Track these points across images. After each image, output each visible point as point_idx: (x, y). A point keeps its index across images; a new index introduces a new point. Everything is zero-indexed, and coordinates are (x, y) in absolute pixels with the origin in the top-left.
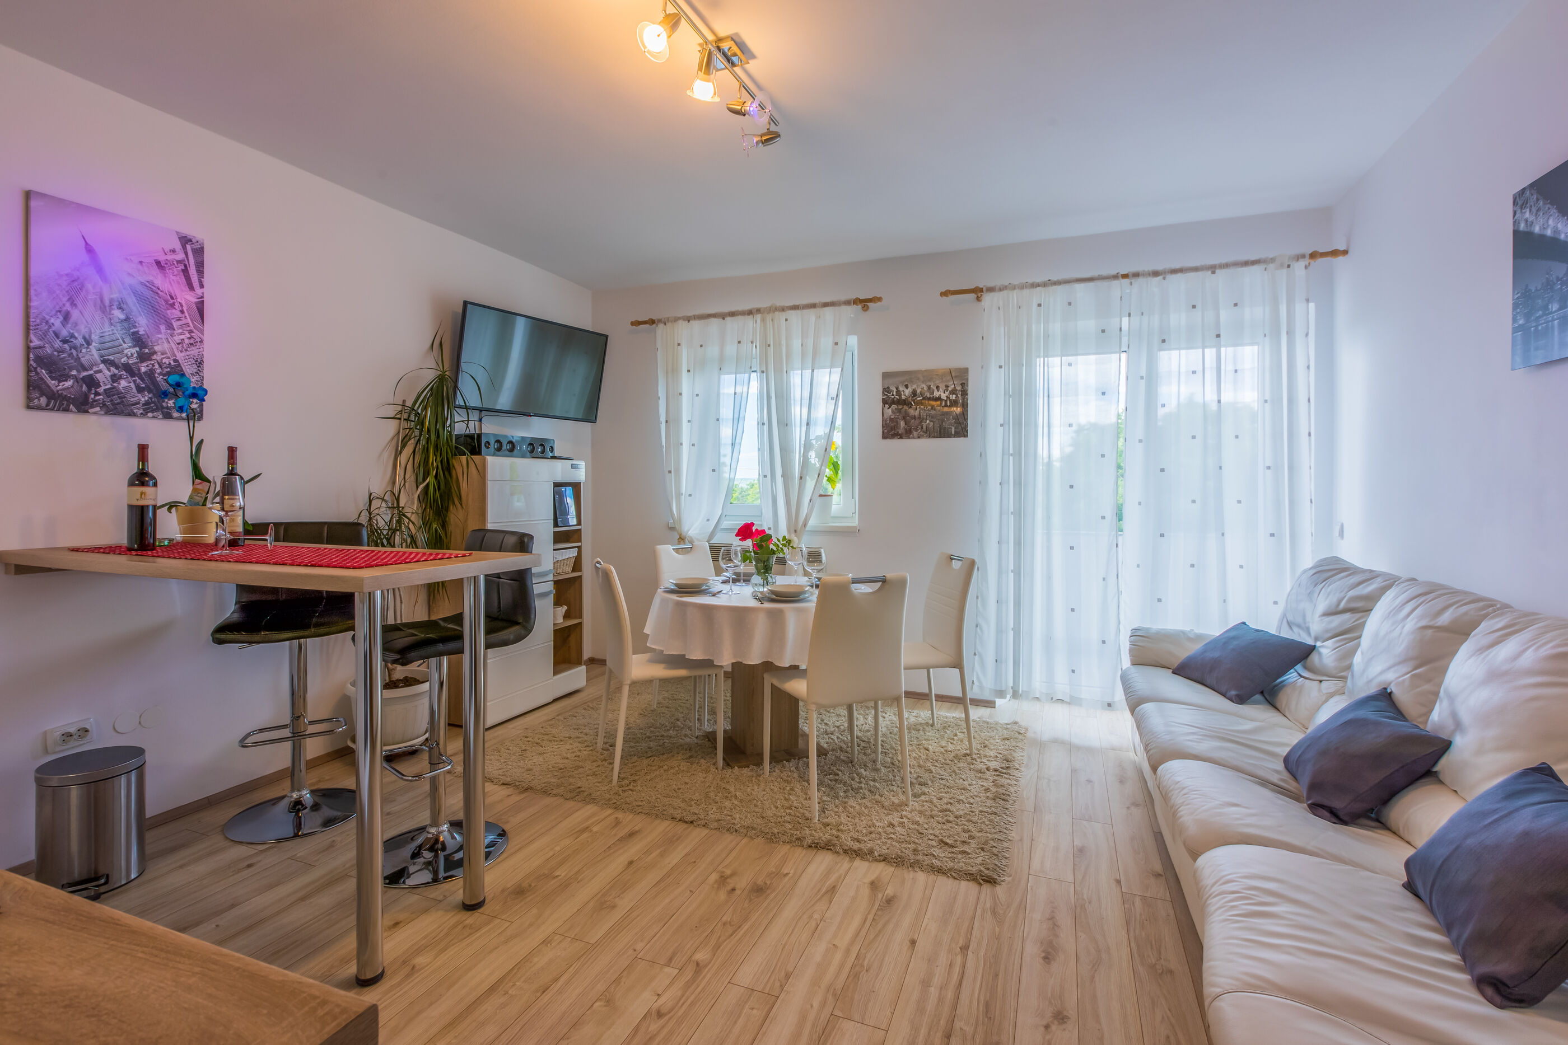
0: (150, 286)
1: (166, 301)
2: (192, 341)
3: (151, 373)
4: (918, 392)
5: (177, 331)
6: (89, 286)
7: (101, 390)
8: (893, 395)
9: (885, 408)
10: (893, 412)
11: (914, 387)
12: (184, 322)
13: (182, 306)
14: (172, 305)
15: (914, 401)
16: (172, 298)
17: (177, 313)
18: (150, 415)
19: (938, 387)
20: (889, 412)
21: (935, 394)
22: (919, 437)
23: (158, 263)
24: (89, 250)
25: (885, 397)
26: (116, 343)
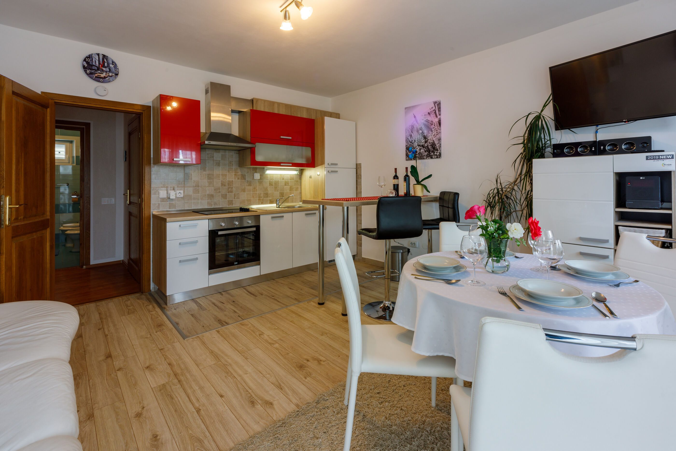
0: (427, 121)
1: (431, 124)
2: (437, 133)
3: (428, 146)
5: (433, 132)
6: (415, 126)
7: (417, 153)
12: (435, 128)
13: (434, 123)
14: (432, 124)
16: (432, 122)
17: (433, 126)
18: (428, 158)
23: (429, 113)
24: (415, 117)
26: (420, 140)
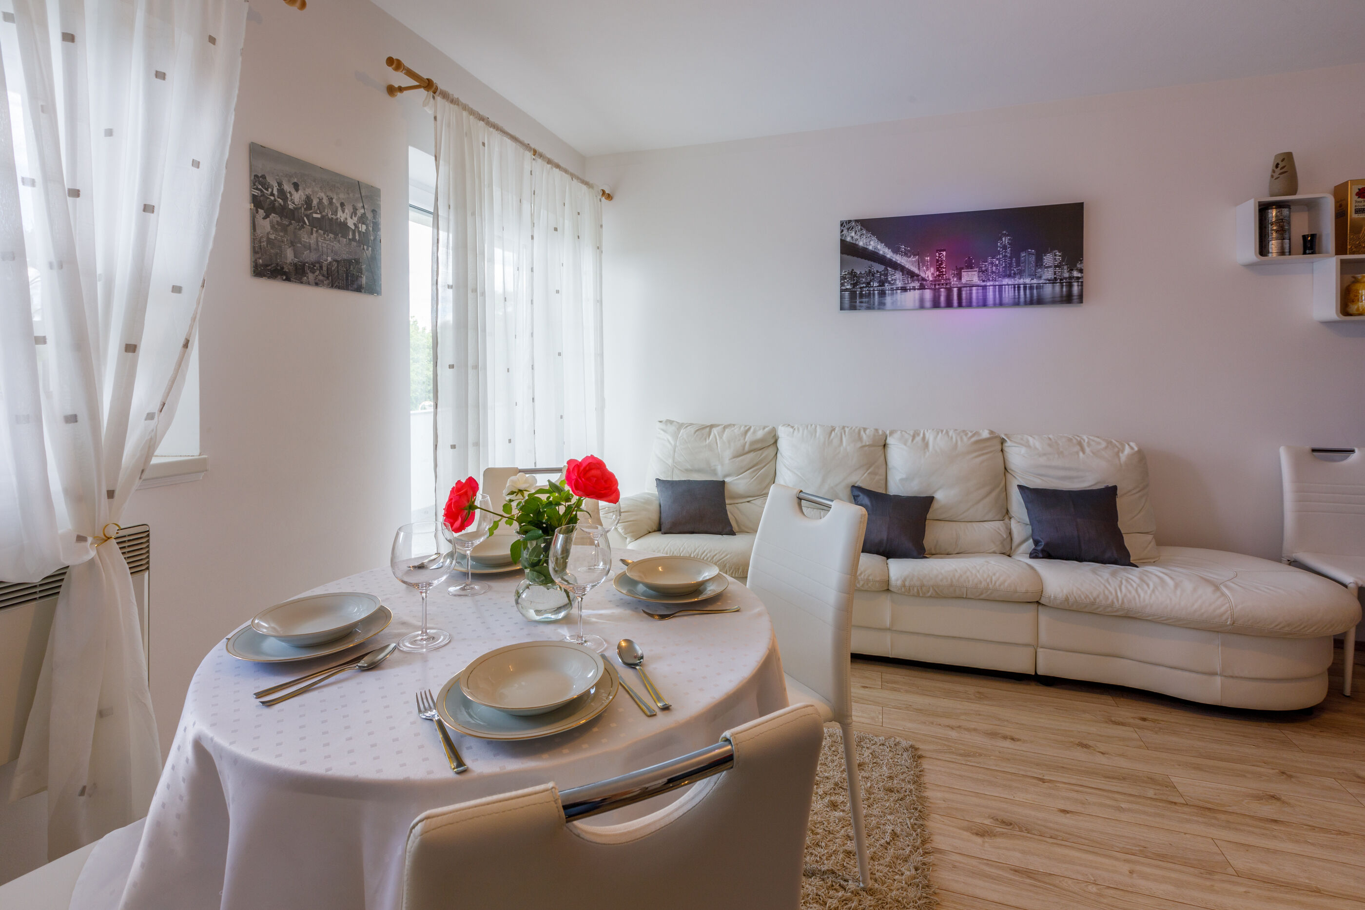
4: (315, 202)
8: (272, 194)
9: (257, 216)
10: (272, 227)
11: (309, 191)
15: (308, 216)
19: (342, 205)
20: (265, 225)
21: (338, 216)
22: (317, 284)
25: (256, 192)
